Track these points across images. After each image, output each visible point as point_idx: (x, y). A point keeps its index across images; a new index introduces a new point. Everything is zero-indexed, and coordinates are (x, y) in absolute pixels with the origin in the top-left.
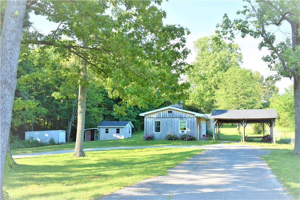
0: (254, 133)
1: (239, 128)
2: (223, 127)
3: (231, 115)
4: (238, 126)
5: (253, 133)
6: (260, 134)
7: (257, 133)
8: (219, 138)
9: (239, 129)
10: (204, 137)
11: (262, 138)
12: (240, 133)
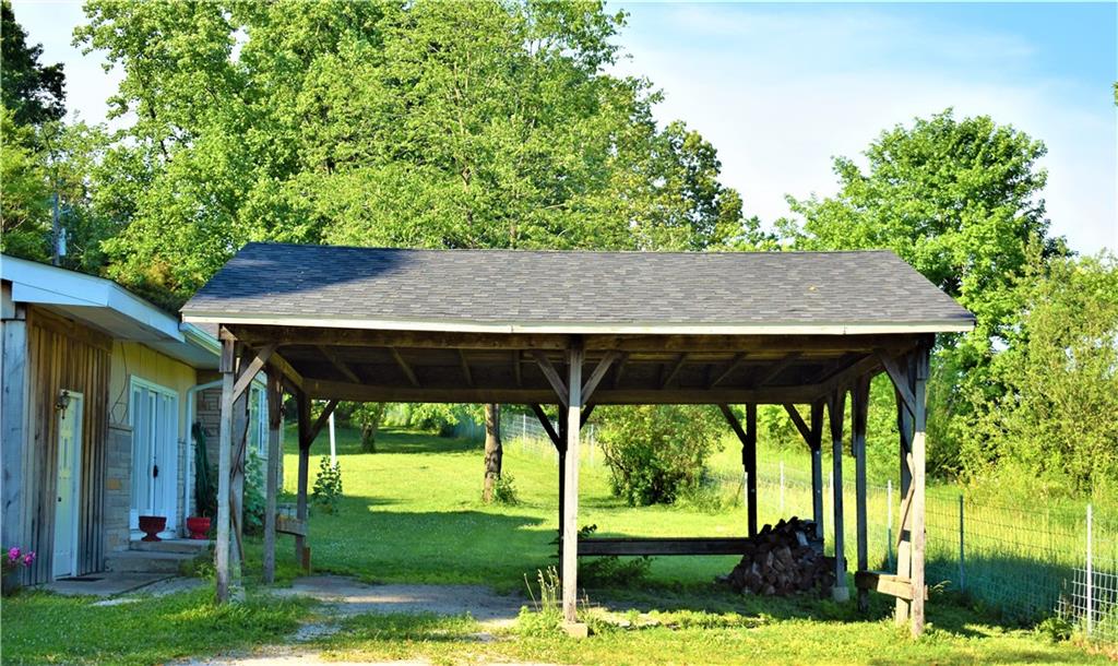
0: (617, 491)
1: (499, 452)
2: (378, 446)
3: (434, 299)
4: (489, 440)
5: (609, 492)
6: (666, 501)
7: (644, 493)
8: (304, 553)
9: (499, 463)
10: (151, 537)
11: (737, 559)
12: (505, 496)
